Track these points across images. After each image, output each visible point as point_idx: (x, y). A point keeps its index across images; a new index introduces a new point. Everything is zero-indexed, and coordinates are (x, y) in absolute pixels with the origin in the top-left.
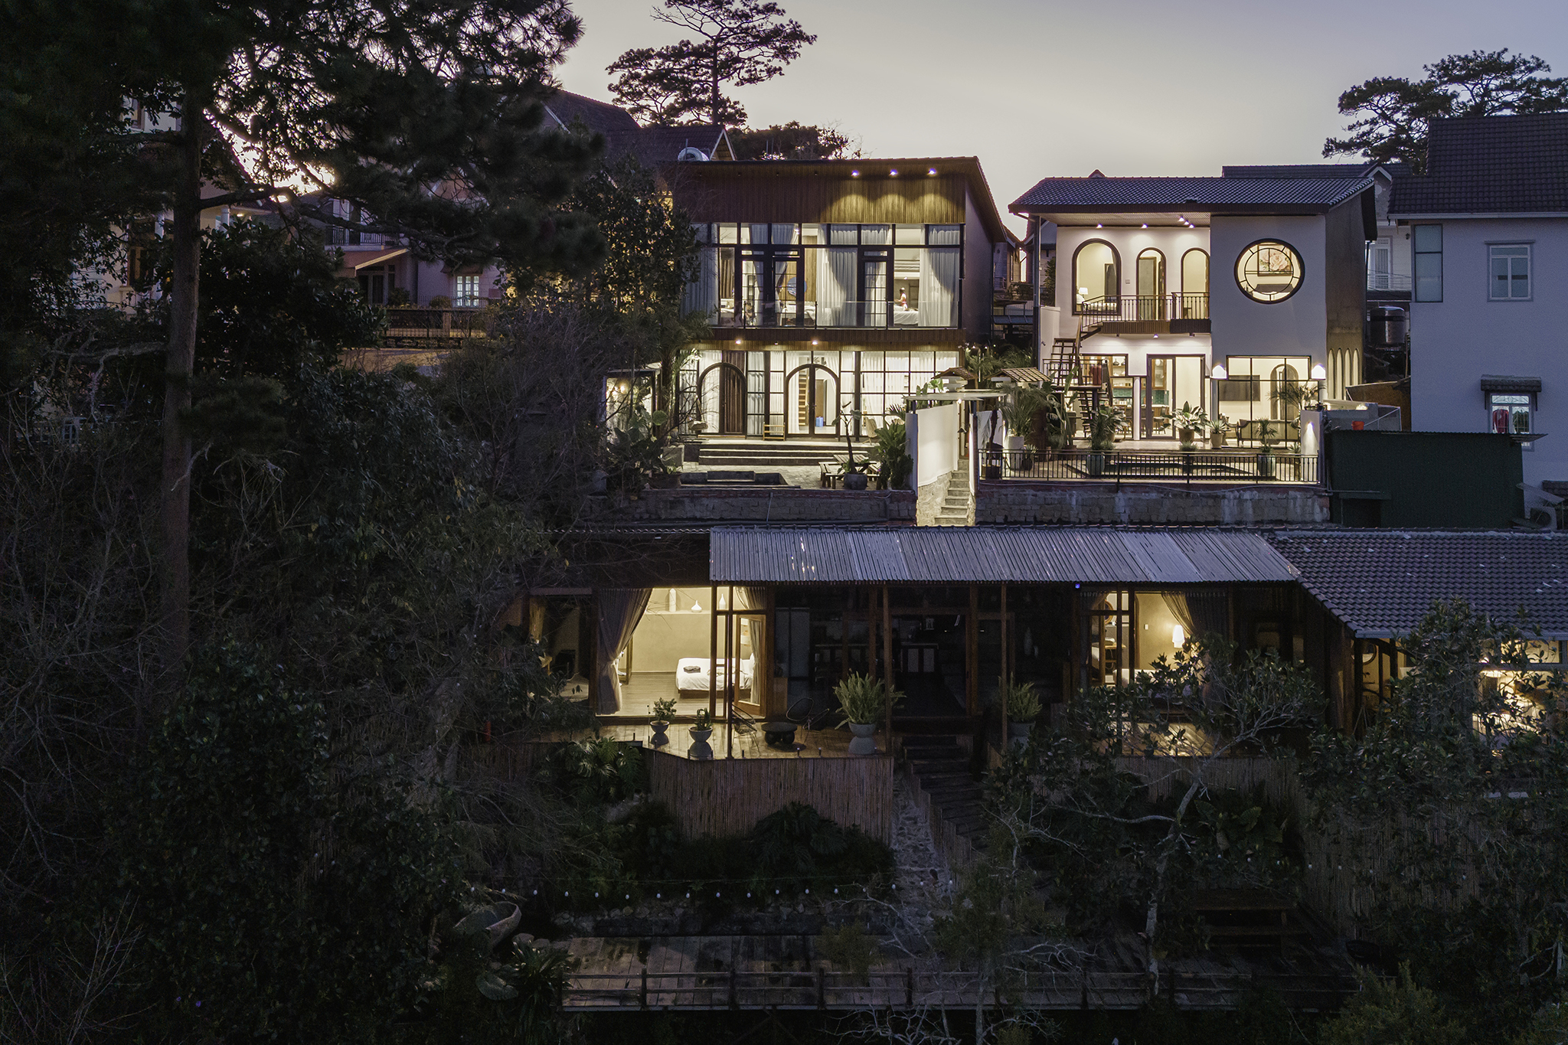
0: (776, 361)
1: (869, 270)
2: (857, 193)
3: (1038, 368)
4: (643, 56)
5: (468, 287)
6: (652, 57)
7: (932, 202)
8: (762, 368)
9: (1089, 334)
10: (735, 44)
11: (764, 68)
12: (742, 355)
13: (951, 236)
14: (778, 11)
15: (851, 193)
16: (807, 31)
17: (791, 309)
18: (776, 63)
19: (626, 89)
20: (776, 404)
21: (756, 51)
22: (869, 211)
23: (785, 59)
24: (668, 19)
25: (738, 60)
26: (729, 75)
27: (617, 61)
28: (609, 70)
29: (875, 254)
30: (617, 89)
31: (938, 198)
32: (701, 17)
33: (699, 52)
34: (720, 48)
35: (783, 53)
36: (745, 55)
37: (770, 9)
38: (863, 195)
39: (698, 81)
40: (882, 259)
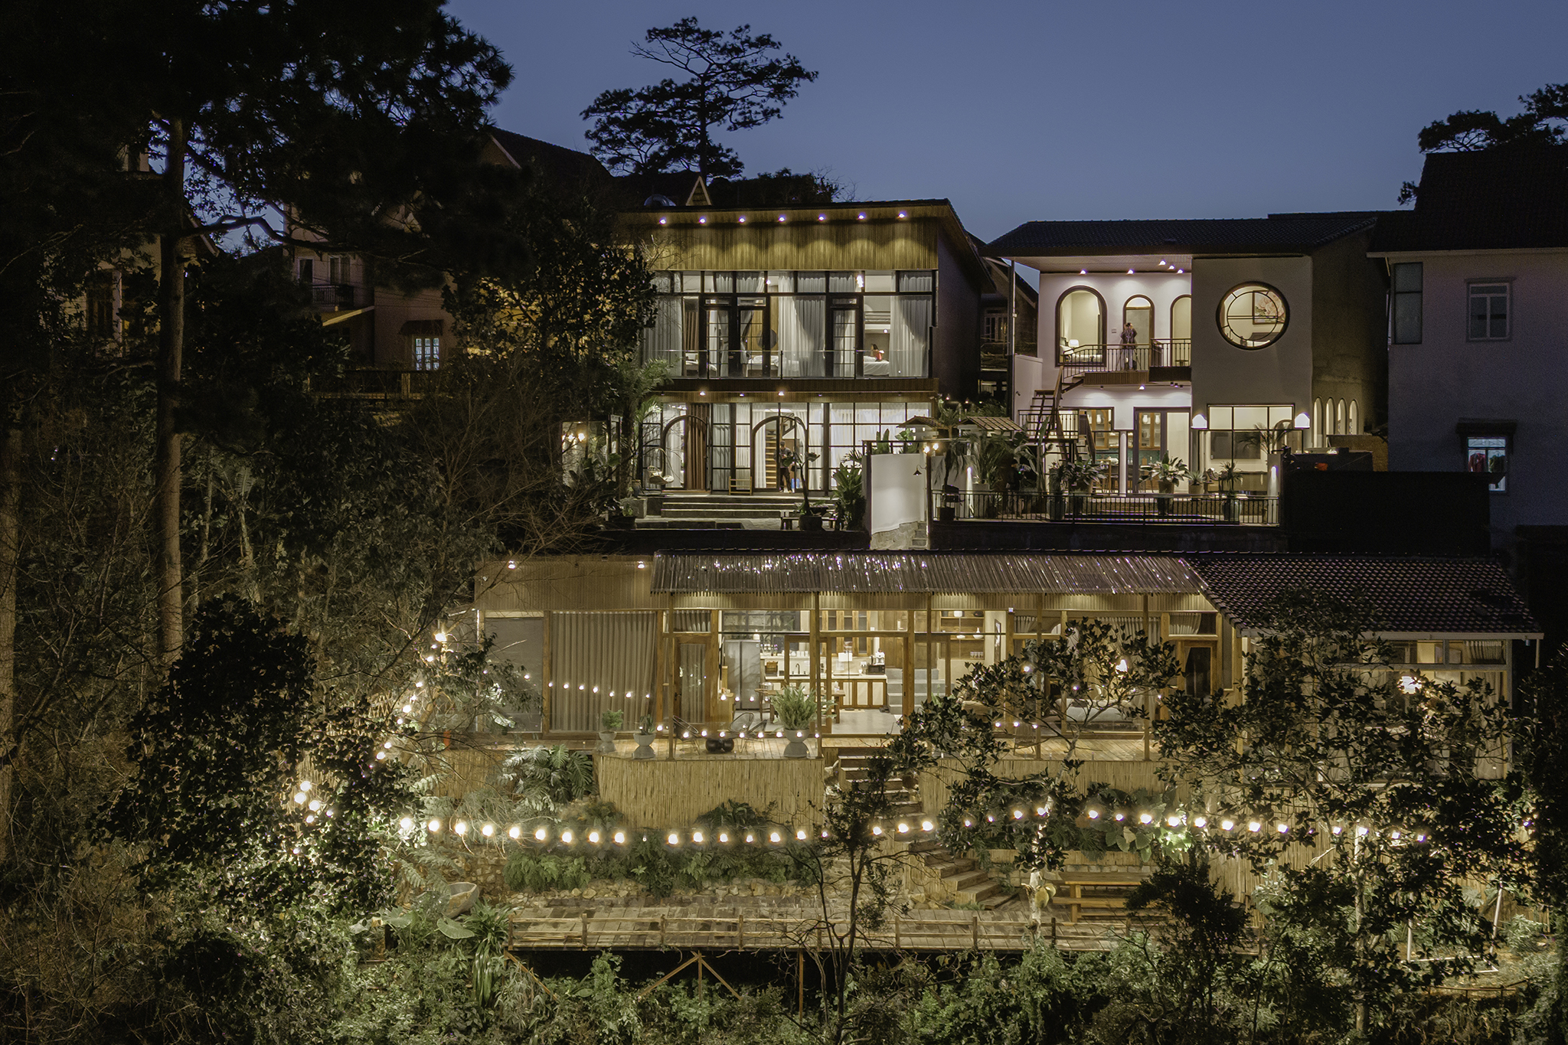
0: (742, 415)
1: (838, 318)
2: (825, 238)
3: (1012, 419)
4: (621, 98)
5: (428, 351)
6: (631, 99)
7: (903, 247)
8: (727, 421)
9: (1072, 386)
10: (724, 83)
11: (760, 110)
12: (707, 406)
13: (923, 283)
14: (773, 44)
15: (818, 239)
16: (807, 66)
17: (757, 360)
18: (772, 104)
19: (605, 136)
20: (743, 458)
21: (747, 91)
22: (837, 256)
23: (780, 99)
24: (649, 55)
25: (729, 101)
26: (719, 118)
27: (592, 104)
28: (584, 115)
29: (844, 302)
30: (595, 136)
31: (910, 242)
32: (687, 52)
33: (684, 92)
34: (708, 88)
35: (779, 92)
36: (736, 94)
37: (764, 41)
38: (831, 240)
39: (685, 126)
40: (851, 307)
